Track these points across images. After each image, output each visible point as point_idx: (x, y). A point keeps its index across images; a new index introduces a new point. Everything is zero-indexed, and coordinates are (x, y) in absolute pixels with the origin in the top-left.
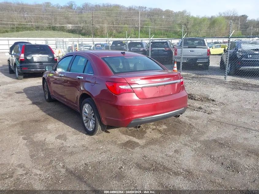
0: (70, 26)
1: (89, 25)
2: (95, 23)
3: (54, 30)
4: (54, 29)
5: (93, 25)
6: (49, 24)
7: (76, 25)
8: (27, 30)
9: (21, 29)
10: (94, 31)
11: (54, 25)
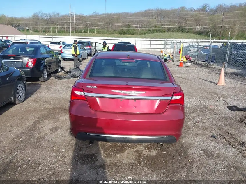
0: (198, 28)
1: (218, 26)
2: (225, 25)
3: (183, 32)
4: (183, 30)
5: (222, 26)
6: (180, 26)
7: (205, 27)
8: (160, 32)
9: (155, 31)
10: (223, 32)
11: (183, 27)
